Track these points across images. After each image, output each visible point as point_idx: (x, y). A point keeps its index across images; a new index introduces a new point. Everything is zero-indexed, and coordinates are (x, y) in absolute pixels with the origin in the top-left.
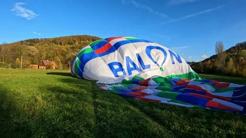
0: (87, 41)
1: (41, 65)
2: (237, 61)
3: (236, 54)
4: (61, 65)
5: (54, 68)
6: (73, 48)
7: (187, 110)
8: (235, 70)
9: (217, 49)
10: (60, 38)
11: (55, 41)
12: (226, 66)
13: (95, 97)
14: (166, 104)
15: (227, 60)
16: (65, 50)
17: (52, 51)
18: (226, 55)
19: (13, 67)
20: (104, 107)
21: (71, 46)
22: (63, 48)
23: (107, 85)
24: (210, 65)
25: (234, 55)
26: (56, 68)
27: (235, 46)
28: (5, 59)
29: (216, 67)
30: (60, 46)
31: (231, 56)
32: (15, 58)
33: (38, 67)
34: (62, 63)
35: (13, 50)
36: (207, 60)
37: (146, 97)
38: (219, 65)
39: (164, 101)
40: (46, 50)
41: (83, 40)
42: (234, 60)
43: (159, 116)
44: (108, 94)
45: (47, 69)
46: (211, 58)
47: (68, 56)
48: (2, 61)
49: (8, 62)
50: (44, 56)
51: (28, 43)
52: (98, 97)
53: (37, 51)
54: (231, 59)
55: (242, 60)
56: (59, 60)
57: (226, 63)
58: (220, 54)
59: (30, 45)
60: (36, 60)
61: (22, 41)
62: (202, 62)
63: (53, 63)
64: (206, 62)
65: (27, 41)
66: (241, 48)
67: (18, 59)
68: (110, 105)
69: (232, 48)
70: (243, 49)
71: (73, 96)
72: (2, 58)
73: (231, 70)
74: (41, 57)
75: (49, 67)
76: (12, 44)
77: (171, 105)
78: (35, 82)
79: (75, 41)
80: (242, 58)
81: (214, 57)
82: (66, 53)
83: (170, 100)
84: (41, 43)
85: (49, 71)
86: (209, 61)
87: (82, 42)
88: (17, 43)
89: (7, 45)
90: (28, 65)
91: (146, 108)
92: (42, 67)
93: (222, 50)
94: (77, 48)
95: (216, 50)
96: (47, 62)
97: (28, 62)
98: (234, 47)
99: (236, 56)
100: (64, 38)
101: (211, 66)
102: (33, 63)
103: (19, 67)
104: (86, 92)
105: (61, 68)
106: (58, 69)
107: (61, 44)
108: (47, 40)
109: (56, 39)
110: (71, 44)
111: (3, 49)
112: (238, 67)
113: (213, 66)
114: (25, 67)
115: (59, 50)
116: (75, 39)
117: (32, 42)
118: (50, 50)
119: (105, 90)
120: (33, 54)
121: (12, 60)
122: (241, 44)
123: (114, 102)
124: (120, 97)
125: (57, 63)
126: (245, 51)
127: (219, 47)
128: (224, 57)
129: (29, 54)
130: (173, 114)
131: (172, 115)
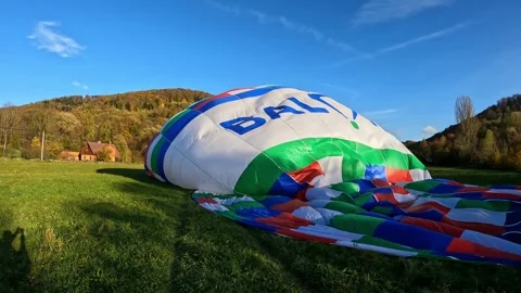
0: (184, 101)
1: (85, 153)
2: (502, 137)
3: (499, 121)
4: (128, 152)
5: (113, 159)
6: (155, 115)
7: (402, 264)
8: (498, 156)
9: (459, 113)
10: (127, 94)
11: (115, 101)
12: (479, 147)
13: (181, 230)
14: (349, 249)
15: (481, 135)
16: (136, 120)
17: (108, 123)
18: (478, 125)
19: (25, 156)
20: (196, 259)
21: (151, 112)
22: (134, 116)
23: (217, 200)
24: (445, 147)
25: (494, 124)
26: (117, 159)
27: (496, 104)
28: (8, 138)
29: (458, 151)
30: (126, 112)
31: (488, 127)
32: (30, 137)
33: (80, 156)
34: (131, 149)
35: (27, 120)
36: (438, 136)
37: (302, 230)
38: (463, 146)
39: (346, 240)
40: (96, 119)
41: (176, 100)
42: (495, 135)
43: (329, 286)
44: (213, 223)
45: (98, 160)
46: (446, 132)
47: (142, 134)
48: (2, 143)
49: (15, 146)
50: (93, 132)
51: (60, 105)
52: (189, 230)
53: (77, 122)
54: (490, 133)
55: (513, 134)
56: (124, 141)
57: (479, 141)
58: (465, 122)
59: (63, 109)
60: (76, 142)
61: (46, 102)
62: (427, 140)
63: (110, 147)
64: (436, 142)
65: (58, 100)
66: (508, 108)
67: (36, 139)
68: (213, 253)
69: (490, 108)
70: (512, 110)
71: (132, 226)
72: (3, 137)
73: (490, 157)
74: (85, 134)
75: (101, 157)
76: (26, 106)
77: (360, 251)
78: (60, 192)
79: (157, 101)
80: (513, 129)
81: (452, 129)
82: (139, 127)
83: (360, 236)
84: (86, 105)
85: (102, 165)
86: (443, 139)
87: (173, 102)
88: (37, 105)
89: (13, 108)
90: (57, 153)
91: (301, 261)
92: (88, 157)
93: (469, 114)
94: (162, 115)
95: (457, 113)
96: (97, 146)
97: (58, 146)
98: (494, 108)
99: (498, 126)
100: (136, 95)
101: (447, 150)
102: (68, 148)
103: (37, 156)
104: (164, 217)
105: (128, 159)
106: (121, 161)
107: (128, 107)
108: (98, 99)
109: (118, 96)
110: (149, 107)
111: (6, 116)
112: (506, 150)
113: (451, 150)
114: (51, 157)
115: (124, 121)
116: (157, 97)
117: (68, 103)
118: (105, 120)
119: (209, 212)
120: (69, 129)
121: (24, 140)
122: (509, 99)
123: (224, 243)
124: (241, 228)
125: (120, 148)
126: (517, 113)
127: (463, 107)
128: (475, 128)
129: (61, 129)
130: (368, 278)
131: (362, 282)
